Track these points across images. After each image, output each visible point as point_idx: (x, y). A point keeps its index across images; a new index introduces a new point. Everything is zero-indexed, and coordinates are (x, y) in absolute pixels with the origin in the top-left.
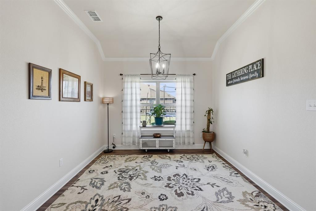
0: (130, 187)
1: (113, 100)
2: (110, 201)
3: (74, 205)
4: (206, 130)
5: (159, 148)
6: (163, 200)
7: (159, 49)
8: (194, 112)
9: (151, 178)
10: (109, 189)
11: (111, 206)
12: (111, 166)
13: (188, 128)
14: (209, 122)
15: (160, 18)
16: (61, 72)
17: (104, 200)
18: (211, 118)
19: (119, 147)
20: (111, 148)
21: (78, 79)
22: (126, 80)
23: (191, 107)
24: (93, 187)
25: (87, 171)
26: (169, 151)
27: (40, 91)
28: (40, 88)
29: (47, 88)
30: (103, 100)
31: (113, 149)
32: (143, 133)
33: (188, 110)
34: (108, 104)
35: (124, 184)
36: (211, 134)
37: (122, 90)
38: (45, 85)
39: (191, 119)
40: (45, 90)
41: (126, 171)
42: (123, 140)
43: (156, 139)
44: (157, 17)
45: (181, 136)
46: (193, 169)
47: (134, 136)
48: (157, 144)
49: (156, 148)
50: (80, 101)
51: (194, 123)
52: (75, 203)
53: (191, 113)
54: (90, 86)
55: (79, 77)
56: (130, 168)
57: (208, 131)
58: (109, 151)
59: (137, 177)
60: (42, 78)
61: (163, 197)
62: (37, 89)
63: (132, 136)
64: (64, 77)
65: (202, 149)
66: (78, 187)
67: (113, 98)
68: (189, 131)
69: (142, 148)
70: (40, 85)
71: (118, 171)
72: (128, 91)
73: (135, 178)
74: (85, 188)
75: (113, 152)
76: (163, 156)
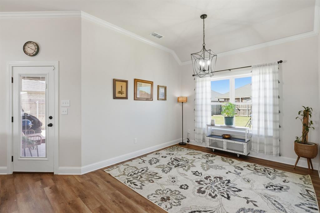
0: (170, 171)
1: (187, 99)
2: (149, 173)
3: (132, 167)
4: (301, 139)
5: (226, 150)
6: (183, 188)
7: (204, 47)
8: (279, 112)
9: (192, 172)
10: (156, 167)
11: (146, 176)
12: (173, 154)
13: (271, 133)
14: (306, 128)
15: (205, 16)
16: (136, 81)
17: (147, 172)
18: (309, 121)
19: (192, 142)
20: (185, 141)
21: (150, 84)
22: (197, 80)
23: (274, 105)
24: (149, 163)
25: (155, 153)
26: (238, 157)
27: (121, 94)
28: (121, 92)
29: (125, 92)
30: (178, 99)
31: (187, 143)
32: (214, 132)
33: (270, 109)
34: (183, 103)
35: (168, 168)
36: (310, 146)
37: (195, 90)
38: (124, 90)
39: (275, 122)
40: (123, 93)
41: (180, 161)
42: (196, 137)
43: (224, 140)
44: (201, 16)
45: (258, 142)
46: (246, 180)
47: (204, 134)
48: (225, 146)
49: (223, 150)
50: (153, 100)
51: (280, 127)
52: (133, 167)
53: (274, 113)
54: (164, 88)
55: (152, 83)
56: (185, 159)
57: (305, 141)
58: (184, 144)
59: (182, 167)
60: (122, 86)
61: (184, 187)
62: (118, 93)
63: (202, 133)
64: (137, 84)
65: (293, 166)
66: (142, 160)
67: (186, 97)
68: (271, 137)
69: (209, 147)
70: (120, 90)
71: (174, 159)
72: (199, 90)
73: (180, 167)
74: (145, 161)
75: (187, 145)
76: (227, 159)
